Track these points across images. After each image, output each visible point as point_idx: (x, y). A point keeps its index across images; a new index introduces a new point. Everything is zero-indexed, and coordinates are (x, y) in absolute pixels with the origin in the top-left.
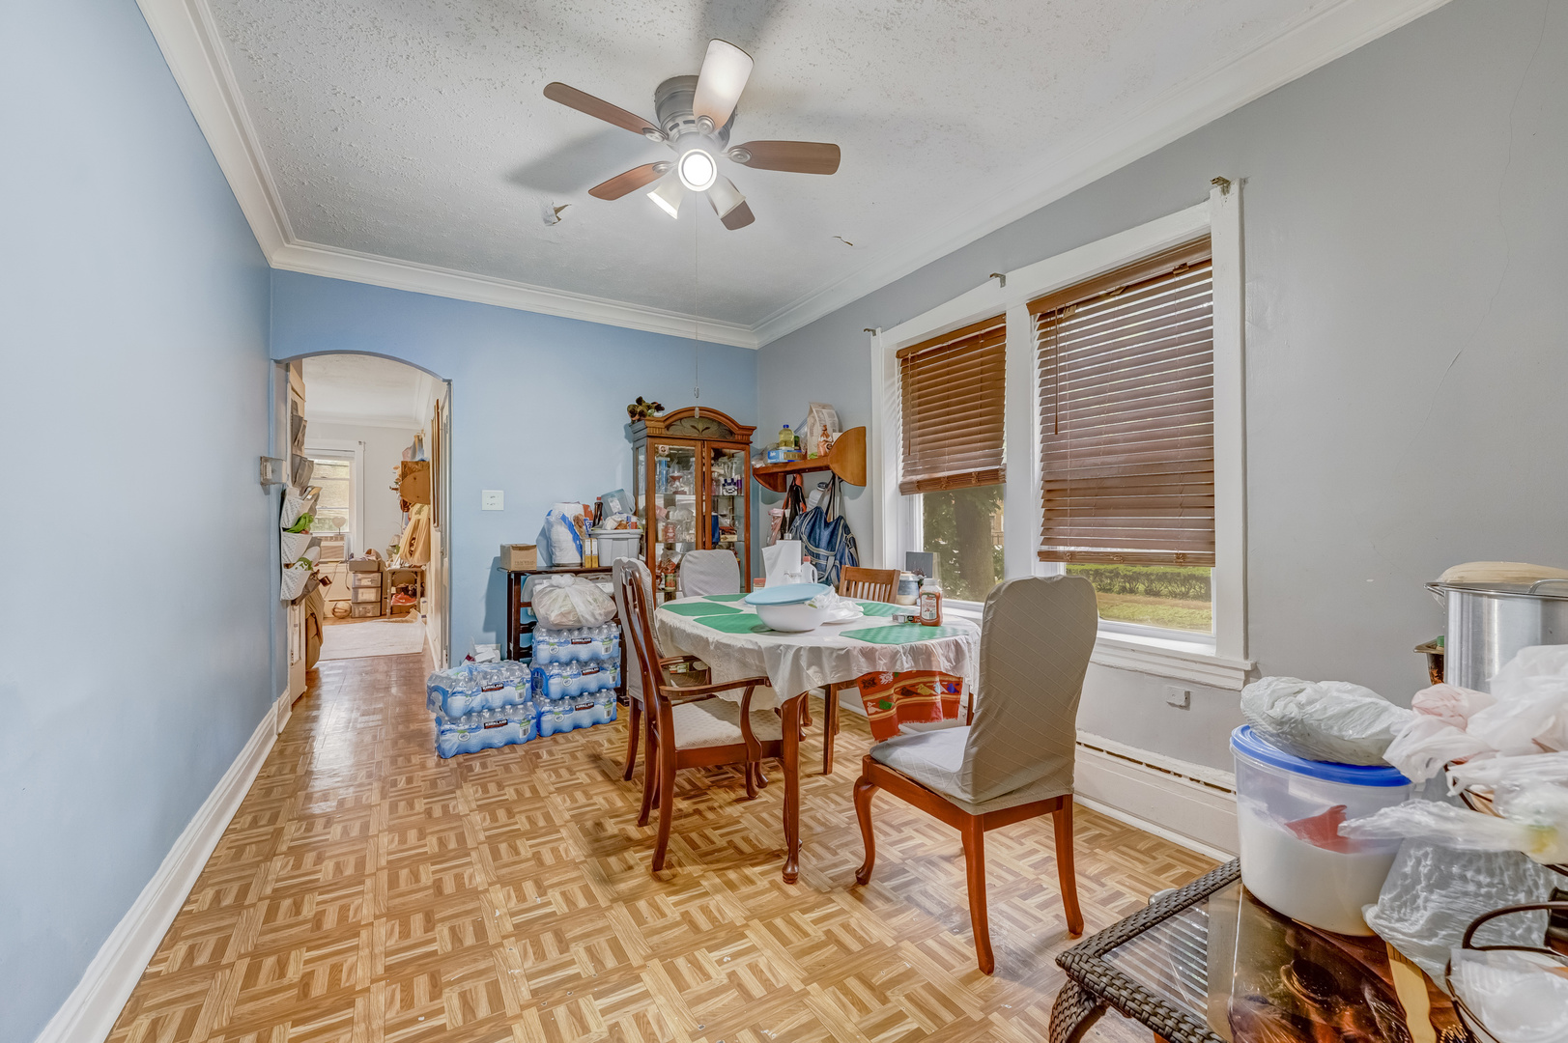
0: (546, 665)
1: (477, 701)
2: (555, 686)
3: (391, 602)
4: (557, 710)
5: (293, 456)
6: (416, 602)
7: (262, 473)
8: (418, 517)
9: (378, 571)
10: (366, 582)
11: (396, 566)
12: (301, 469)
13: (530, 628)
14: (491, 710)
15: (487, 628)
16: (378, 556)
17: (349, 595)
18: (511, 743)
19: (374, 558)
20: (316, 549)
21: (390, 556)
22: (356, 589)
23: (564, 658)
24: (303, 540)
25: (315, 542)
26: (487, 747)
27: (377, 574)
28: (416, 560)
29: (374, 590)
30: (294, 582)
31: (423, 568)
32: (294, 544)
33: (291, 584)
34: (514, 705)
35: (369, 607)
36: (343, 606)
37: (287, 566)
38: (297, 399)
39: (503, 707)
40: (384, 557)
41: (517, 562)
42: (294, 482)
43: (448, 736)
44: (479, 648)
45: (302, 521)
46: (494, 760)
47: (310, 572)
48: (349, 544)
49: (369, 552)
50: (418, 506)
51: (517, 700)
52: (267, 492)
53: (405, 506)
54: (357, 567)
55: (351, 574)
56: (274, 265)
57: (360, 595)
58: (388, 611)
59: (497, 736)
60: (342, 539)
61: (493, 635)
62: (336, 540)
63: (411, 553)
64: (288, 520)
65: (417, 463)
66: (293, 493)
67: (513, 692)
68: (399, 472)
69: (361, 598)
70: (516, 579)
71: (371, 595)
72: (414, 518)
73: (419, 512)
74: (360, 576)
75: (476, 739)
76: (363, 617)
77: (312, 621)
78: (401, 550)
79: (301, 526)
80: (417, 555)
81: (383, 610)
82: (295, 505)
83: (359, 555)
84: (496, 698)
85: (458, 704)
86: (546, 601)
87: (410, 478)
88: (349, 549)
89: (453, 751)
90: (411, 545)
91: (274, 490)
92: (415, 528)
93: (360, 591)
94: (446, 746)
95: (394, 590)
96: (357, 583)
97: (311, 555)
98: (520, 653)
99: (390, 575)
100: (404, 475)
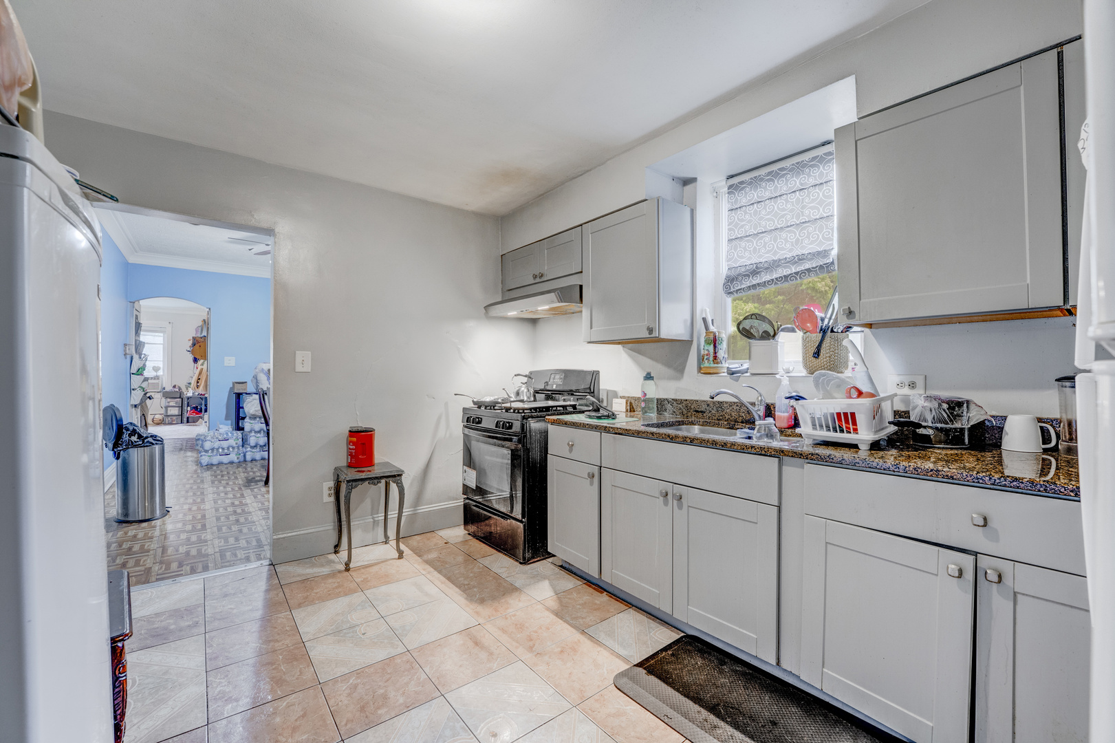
0: (249, 432)
1: (217, 444)
2: (252, 441)
3: (186, 415)
4: (253, 450)
5: (136, 341)
6: (201, 415)
7: (125, 351)
8: (202, 367)
9: (180, 397)
10: (172, 404)
11: (190, 394)
12: (139, 346)
13: (243, 418)
14: (223, 449)
15: (227, 418)
16: (180, 388)
17: (163, 411)
18: (232, 463)
19: (177, 390)
20: (146, 383)
21: (187, 389)
22: (166, 408)
23: (257, 429)
24: (141, 378)
25: (146, 379)
26: (220, 463)
27: (179, 399)
28: (201, 390)
29: (177, 408)
30: (137, 397)
31: (206, 395)
32: (136, 381)
33: (135, 398)
34: (233, 448)
35: (174, 418)
36: (158, 417)
37: (133, 389)
38: (138, 313)
39: (228, 448)
40: (184, 389)
41: (238, 389)
42: (136, 352)
43: (203, 457)
44: (221, 426)
45: (140, 370)
46: (223, 468)
47: (144, 393)
48: (162, 382)
49: (174, 387)
50: (202, 361)
51: (235, 445)
52: (126, 358)
53: (195, 360)
54: (167, 395)
55: (163, 399)
56: (130, 262)
57: (169, 411)
58: (185, 419)
59: (225, 459)
60: (158, 379)
61: (229, 422)
62: (155, 379)
63: (198, 387)
64: (134, 370)
65: (201, 338)
66: (136, 357)
67: (232, 442)
68: (191, 342)
69: (169, 413)
70: (238, 395)
71: (176, 411)
72: (200, 367)
73: (202, 365)
74: (169, 400)
75: (215, 460)
76: (171, 424)
77: (143, 418)
78: (192, 385)
79: (140, 372)
80: (201, 388)
81: (182, 419)
82: (137, 364)
83: (169, 388)
84: (225, 444)
85: (208, 445)
86: (249, 405)
87: (197, 346)
88: (162, 385)
89: (205, 464)
90: (198, 382)
91: (129, 357)
92: (200, 373)
93: (169, 408)
94: (203, 461)
95: (189, 408)
96: (167, 404)
97: (144, 385)
98: (239, 428)
99: (186, 400)
100: (194, 345)
